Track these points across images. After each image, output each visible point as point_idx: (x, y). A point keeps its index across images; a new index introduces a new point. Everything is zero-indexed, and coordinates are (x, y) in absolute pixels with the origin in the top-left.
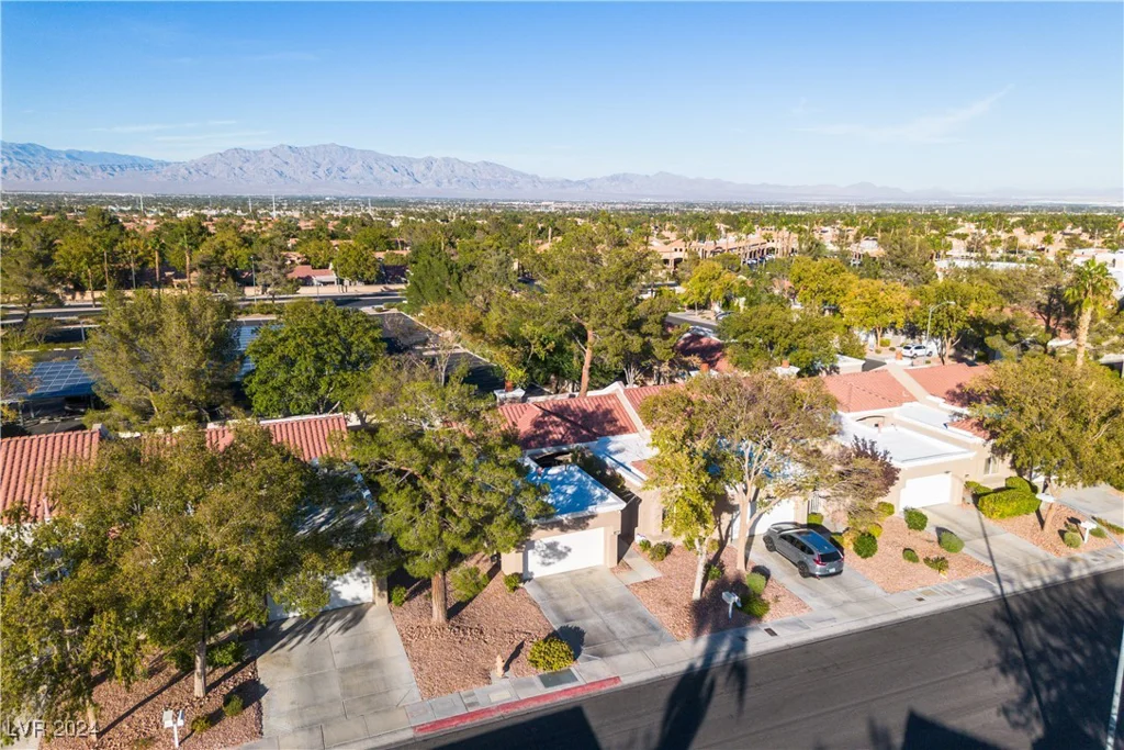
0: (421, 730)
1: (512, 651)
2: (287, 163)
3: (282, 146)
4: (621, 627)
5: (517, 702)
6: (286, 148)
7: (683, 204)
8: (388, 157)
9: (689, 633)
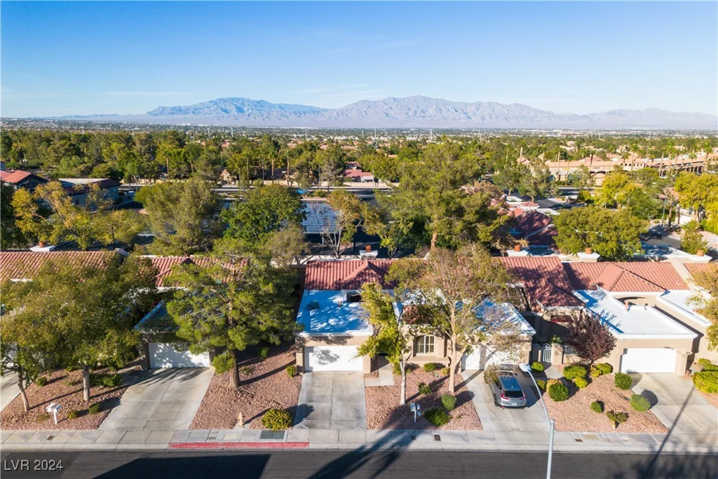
0: (173, 446)
1: (260, 412)
2: (391, 108)
3: (389, 98)
4: (339, 411)
5: (237, 443)
6: (392, 100)
7: (666, 131)
8: (452, 103)
9: (378, 426)
